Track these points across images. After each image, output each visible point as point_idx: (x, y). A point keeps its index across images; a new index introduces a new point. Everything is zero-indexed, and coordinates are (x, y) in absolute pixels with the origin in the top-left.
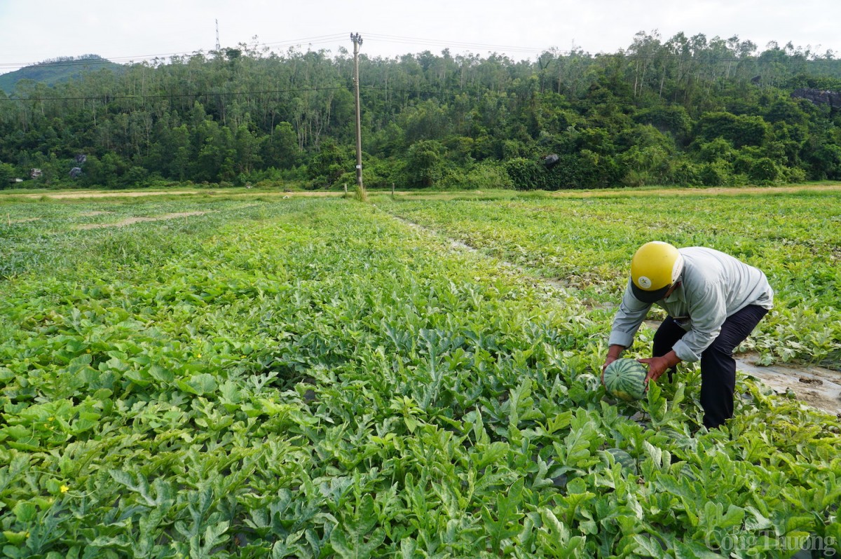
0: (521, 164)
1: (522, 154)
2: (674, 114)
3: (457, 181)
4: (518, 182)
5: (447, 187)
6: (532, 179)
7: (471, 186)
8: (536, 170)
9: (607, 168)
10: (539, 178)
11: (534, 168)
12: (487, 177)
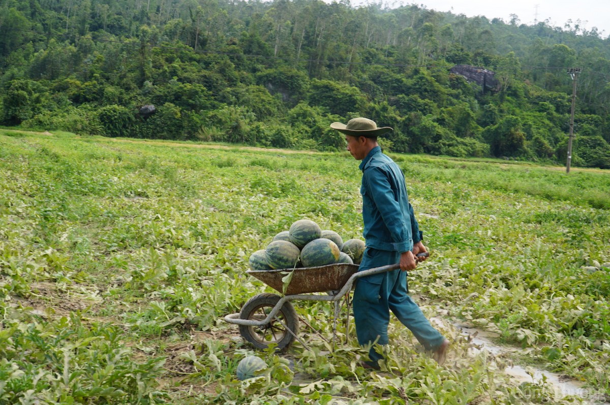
0: (115, 111)
1: (121, 102)
2: (292, 77)
6: (124, 126)
8: (130, 119)
9: (189, 122)
10: (132, 126)
11: (127, 116)
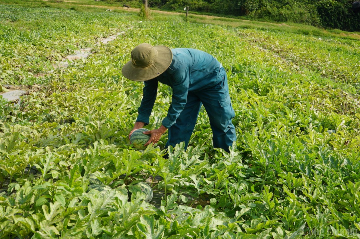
0: (330, 5)
3: (269, 13)
4: (325, 20)
5: (260, 17)
6: (338, 19)
7: (281, 19)
8: (343, 12)
10: (345, 19)
11: (341, 10)
12: (297, 12)
